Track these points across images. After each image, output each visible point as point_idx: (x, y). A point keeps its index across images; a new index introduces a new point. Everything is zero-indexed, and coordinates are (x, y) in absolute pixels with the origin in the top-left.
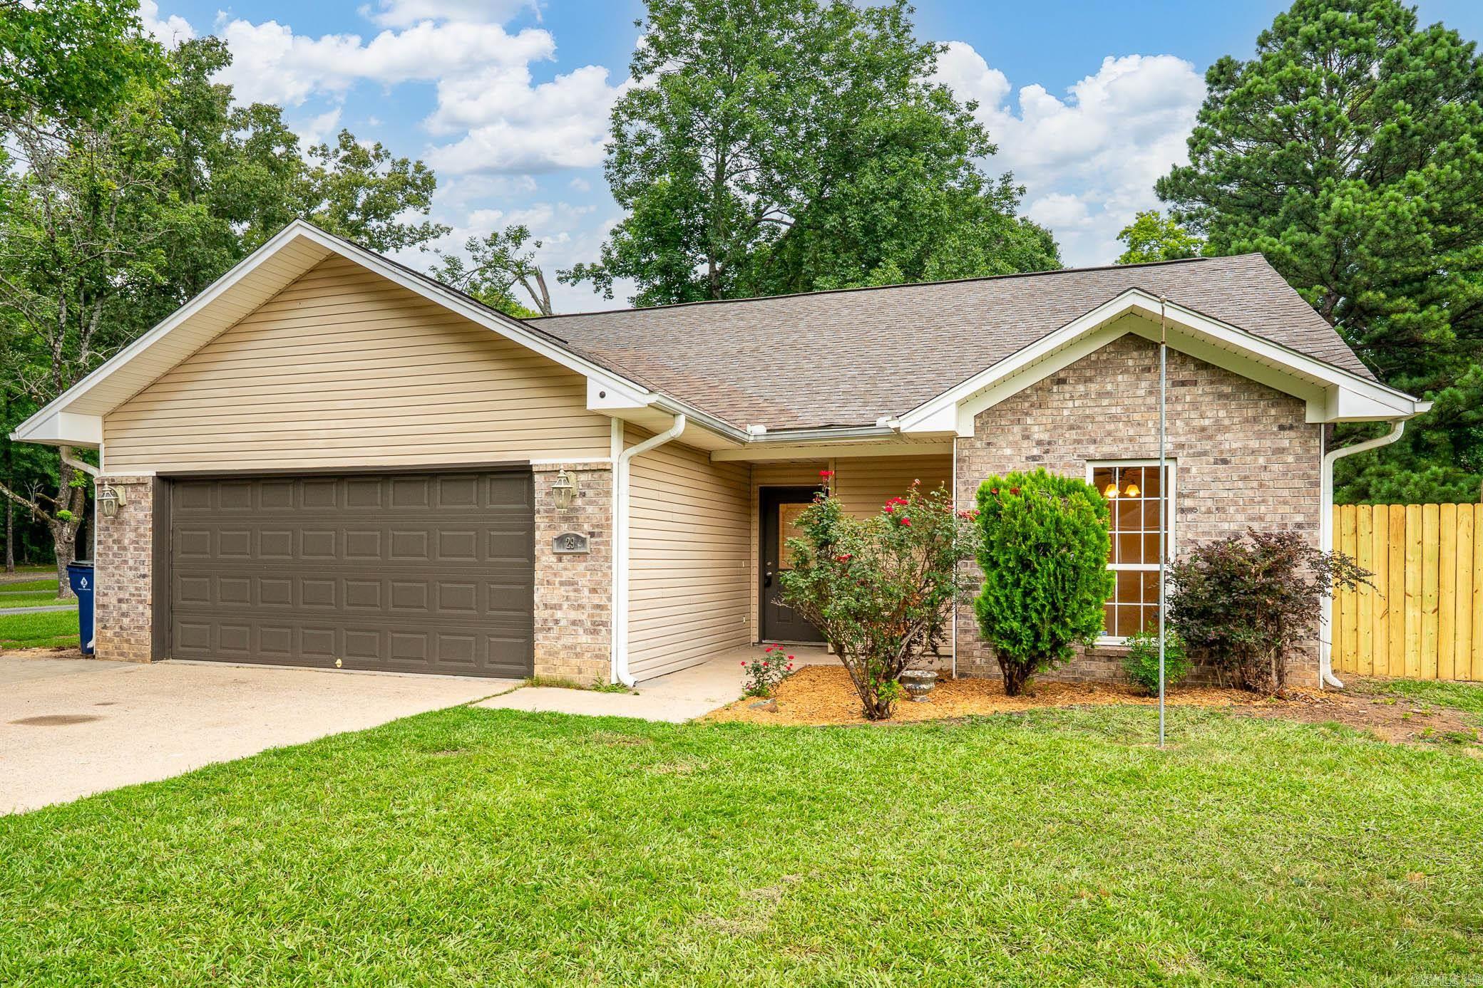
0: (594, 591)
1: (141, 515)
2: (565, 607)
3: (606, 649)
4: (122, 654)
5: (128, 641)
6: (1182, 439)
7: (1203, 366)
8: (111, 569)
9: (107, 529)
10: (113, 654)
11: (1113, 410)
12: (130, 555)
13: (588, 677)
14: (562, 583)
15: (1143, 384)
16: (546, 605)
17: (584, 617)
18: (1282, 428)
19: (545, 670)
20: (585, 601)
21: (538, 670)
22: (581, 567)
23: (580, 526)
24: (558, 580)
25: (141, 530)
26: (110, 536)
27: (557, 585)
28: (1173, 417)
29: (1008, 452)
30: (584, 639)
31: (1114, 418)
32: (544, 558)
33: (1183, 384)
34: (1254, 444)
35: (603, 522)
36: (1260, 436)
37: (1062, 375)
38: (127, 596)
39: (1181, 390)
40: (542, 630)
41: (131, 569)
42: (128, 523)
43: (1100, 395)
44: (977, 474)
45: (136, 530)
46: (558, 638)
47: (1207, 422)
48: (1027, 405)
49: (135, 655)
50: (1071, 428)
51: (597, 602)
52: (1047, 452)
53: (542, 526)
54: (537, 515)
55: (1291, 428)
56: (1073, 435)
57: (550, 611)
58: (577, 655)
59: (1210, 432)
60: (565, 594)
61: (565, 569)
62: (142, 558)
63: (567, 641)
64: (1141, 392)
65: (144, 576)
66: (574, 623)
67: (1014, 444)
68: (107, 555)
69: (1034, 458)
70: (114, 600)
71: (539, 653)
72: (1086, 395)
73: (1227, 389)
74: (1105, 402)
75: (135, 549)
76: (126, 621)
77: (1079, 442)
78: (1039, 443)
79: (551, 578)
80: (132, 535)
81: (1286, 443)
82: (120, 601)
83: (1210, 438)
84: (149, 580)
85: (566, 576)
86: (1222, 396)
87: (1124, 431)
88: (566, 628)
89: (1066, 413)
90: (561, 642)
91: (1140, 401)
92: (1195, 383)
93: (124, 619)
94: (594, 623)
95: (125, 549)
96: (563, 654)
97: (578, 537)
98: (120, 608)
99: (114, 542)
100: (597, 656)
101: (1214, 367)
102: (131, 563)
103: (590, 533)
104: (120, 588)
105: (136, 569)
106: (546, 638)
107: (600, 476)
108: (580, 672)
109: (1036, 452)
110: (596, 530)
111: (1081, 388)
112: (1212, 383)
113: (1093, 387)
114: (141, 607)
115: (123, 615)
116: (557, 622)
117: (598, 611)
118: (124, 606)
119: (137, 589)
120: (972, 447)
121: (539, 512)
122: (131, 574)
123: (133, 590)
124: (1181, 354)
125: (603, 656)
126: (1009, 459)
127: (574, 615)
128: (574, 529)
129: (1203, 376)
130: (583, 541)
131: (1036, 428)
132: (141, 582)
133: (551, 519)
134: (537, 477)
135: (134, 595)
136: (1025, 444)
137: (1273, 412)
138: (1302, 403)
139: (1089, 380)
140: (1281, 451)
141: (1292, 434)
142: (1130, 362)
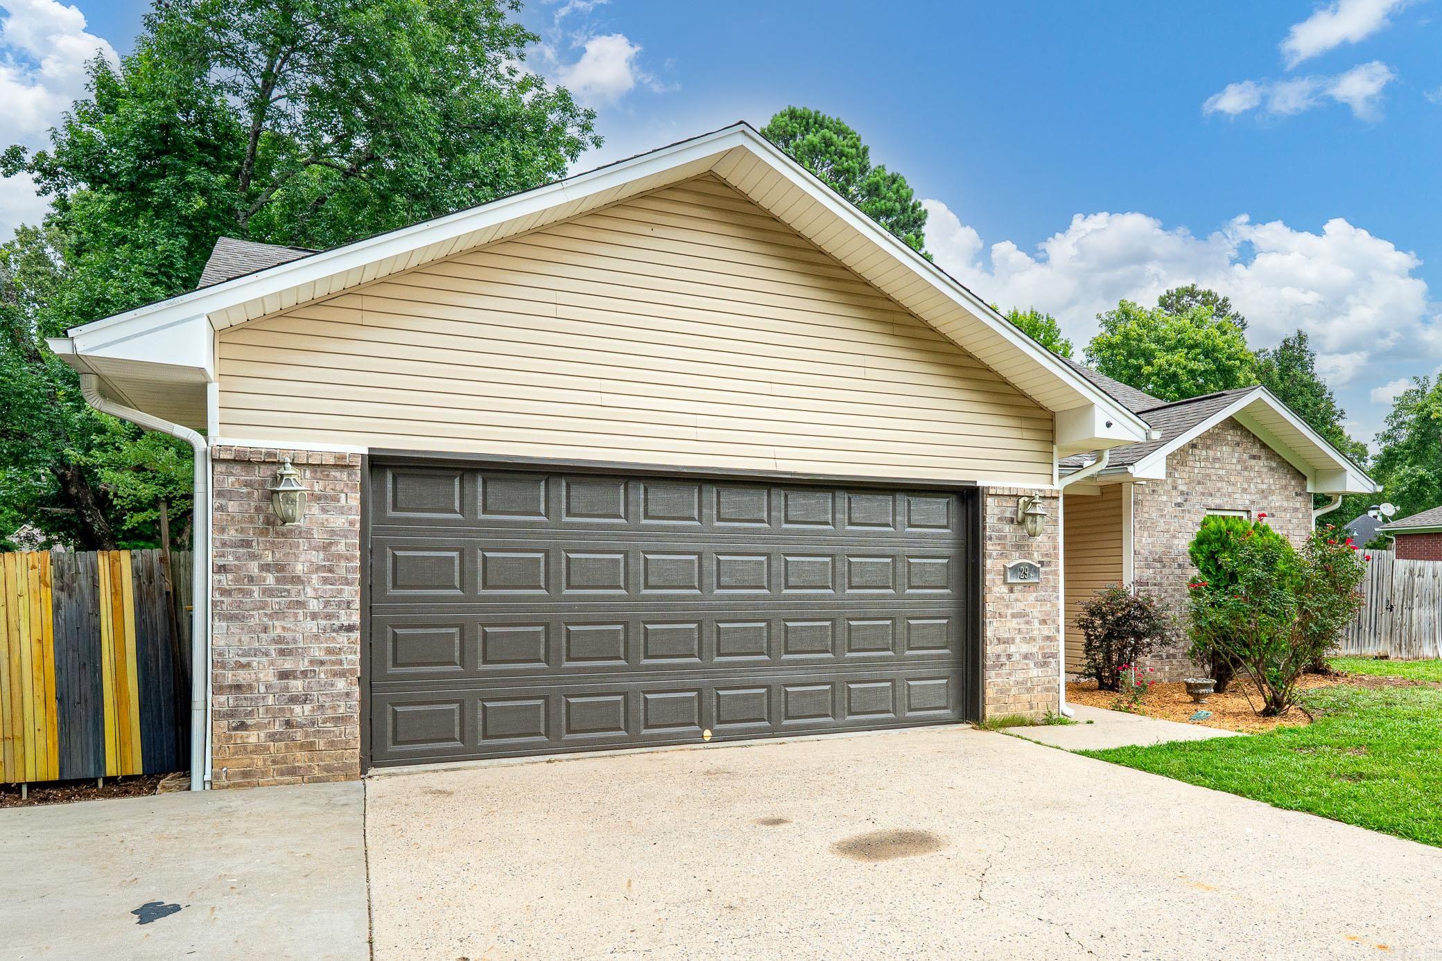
0: (1044, 622)
1: (338, 522)
2: (1018, 640)
3: (1055, 680)
4: (293, 771)
5: (309, 747)
6: (1254, 497)
7: (1264, 446)
8: (256, 618)
9: (247, 544)
10: (264, 774)
11: (1221, 472)
12: (313, 592)
13: (1039, 713)
14: (1013, 616)
15: (1236, 455)
16: (999, 639)
17: (1035, 650)
18: (1297, 494)
19: (997, 710)
20: (1036, 632)
21: (990, 712)
22: (1032, 597)
23: (1030, 555)
24: (1010, 611)
25: (341, 548)
26: (254, 557)
27: (1009, 617)
28: (1249, 480)
29: (1165, 498)
30: (1035, 672)
31: (1221, 479)
32: (995, 589)
33: (1254, 457)
34: (1285, 504)
35: (1052, 551)
36: (1287, 499)
37: (1195, 442)
38: (304, 665)
39: (1253, 462)
40: (994, 667)
41: (314, 616)
42: (307, 535)
43: (1216, 460)
44: (1146, 515)
45: (326, 547)
46: (1010, 674)
47: (1265, 486)
48: (1175, 462)
49: (328, 769)
50: (1199, 483)
51: (1046, 633)
52: (1186, 501)
53: (994, 553)
54: (989, 542)
55: (1300, 495)
56: (1199, 488)
57: (1002, 647)
58: (1029, 690)
59: (1265, 494)
60: (1018, 627)
61: (1017, 600)
62: (346, 596)
63: (1020, 676)
64: (1234, 461)
65: (350, 629)
66: (1026, 657)
67: (1167, 492)
68: (250, 593)
69: (1179, 505)
70: (268, 676)
71: (990, 693)
72: (1207, 459)
73: (1274, 465)
74: (1217, 466)
75: (325, 581)
76: (300, 712)
77: (1203, 494)
78: (1182, 493)
79: (1003, 611)
80: (317, 557)
81: (1298, 505)
82: (284, 675)
83: (1266, 498)
84: (356, 635)
85: (1018, 607)
86: (1271, 469)
87: (1227, 489)
88: (1018, 662)
89: (1196, 471)
90: (1012, 679)
91: (1234, 467)
92: (1259, 458)
93: (297, 709)
94: (1044, 656)
95: (296, 580)
96: (1014, 691)
97: (1030, 565)
98: (287, 688)
99: (265, 568)
100: (1047, 690)
101: (1268, 447)
102: (314, 605)
103: (1039, 562)
104: (282, 652)
105: (328, 616)
106: (998, 675)
107: (1050, 504)
108: (1031, 708)
109: (1179, 500)
110: (1045, 559)
111: (1204, 453)
112: (1267, 459)
113: (1211, 453)
114: (341, 684)
115: (293, 700)
116: (1009, 656)
117: (1048, 643)
118: (297, 685)
119: (329, 651)
120: (1144, 493)
121: (990, 539)
122: (311, 626)
123: (319, 654)
124: (1254, 436)
125: (1052, 688)
126: (1165, 503)
127: (1025, 648)
128: (1025, 558)
129: (1263, 454)
130: (1036, 571)
131: (1180, 481)
132: (342, 638)
133: (1004, 546)
134: (989, 501)
135: (322, 663)
136: (1174, 493)
137: (1293, 483)
138: (1305, 478)
139: (1208, 448)
140: (1296, 510)
141: (1300, 499)
142: (1229, 438)
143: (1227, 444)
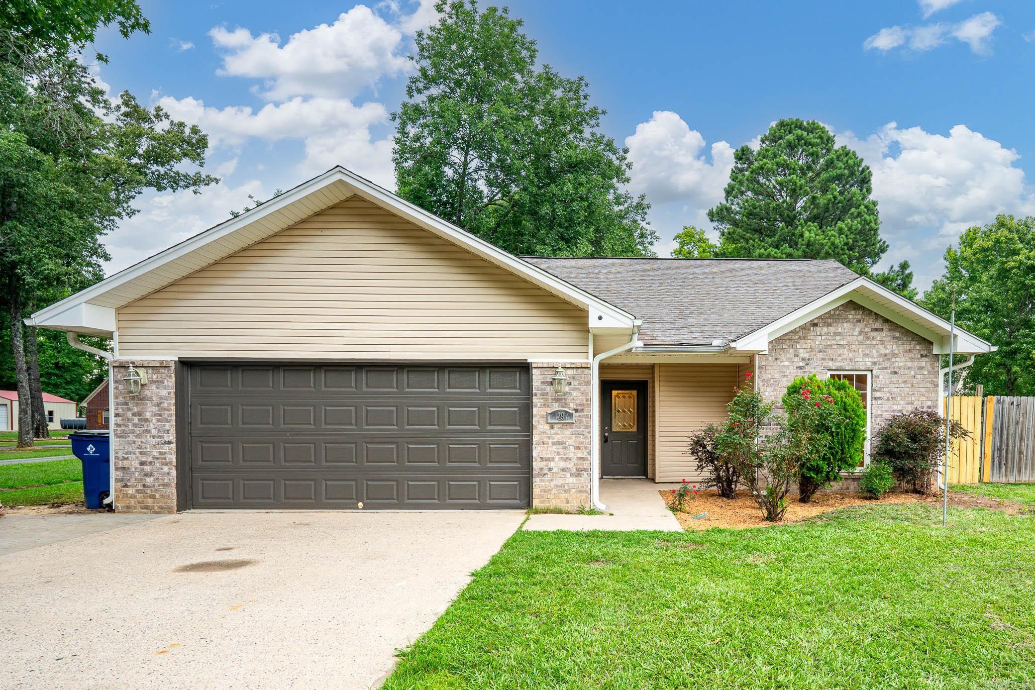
0: (578, 448)
1: (164, 393)
2: (557, 459)
3: (587, 486)
4: (146, 508)
5: (152, 496)
6: (876, 360)
7: (886, 321)
8: (131, 437)
9: (126, 404)
10: (134, 508)
11: (842, 342)
12: (153, 426)
13: (574, 505)
14: (554, 444)
15: (857, 329)
16: (542, 458)
17: (570, 466)
18: (922, 356)
19: (541, 502)
20: (571, 455)
21: (536, 503)
22: (568, 432)
23: (567, 405)
24: (550, 441)
25: (165, 405)
26: (129, 409)
27: (550, 444)
28: (871, 348)
29: (787, 363)
30: (571, 480)
31: (842, 347)
32: (540, 427)
33: (876, 330)
34: (909, 364)
35: (584, 402)
36: (912, 360)
37: (816, 321)
38: (150, 459)
39: (876, 334)
40: (538, 475)
41: (154, 437)
42: (150, 399)
43: (836, 334)
44: (769, 376)
45: (159, 405)
46: (552, 480)
47: (887, 351)
48: (796, 337)
49: (160, 507)
50: (820, 351)
51: (580, 455)
52: (807, 364)
53: (539, 404)
54: (534, 397)
55: (926, 356)
56: (821, 355)
57: (544, 463)
58: (566, 491)
59: (889, 357)
60: (557, 451)
61: (556, 434)
62: (167, 428)
63: (559, 482)
64: (856, 333)
65: (169, 443)
66: (563, 470)
67: (789, 359)
68: (127, 426)
69: (801, 368)
70: (136, 463)
71: (536, 491)
72: (828, 333)
73: (897, 334)
74: (838, 338)
75: (158, 420)
76: (149, 480)
77: (824, 359)
78: (803, 359)
79: (546, 440)
80: (155, 409)
81: (924, 364)
82: (142, 463)
83: (889, 360)
84: (174, 446)
85: (557, 438)
86: (895, 338)
87: (847, 354)
88: (557, 473)
89: (817, 343)
90: (553, 483)
91: (855, 338)
92: (882, 330)
93: (148, 479)
94: (578, 470)
95: (146, 420)
96: (554, 491)
97: (566, 412)
98: (143, 470)
99: (134, 414)
100: (580, 492)
101: (891, 322)
102: (154, 432)
103: (574, 410)
104: (141, 453)
105: (160, 437)
106: (541, 480)
107: (582, 372)
108: (568, 502)
109: (801, 364)
110: (579, 408)
111: (825, 329)
112: (890, 330)
113: (832, 329)
114: (166, 469)
115: (146, 475)
116: (550, 469)
117: (581, 462)
118: (147, 468)
119: (161, 453)
120: (767, 360)
121: (536, 395)
122: (154, 441)
123: (156, 454)
124: (876, 314)
125: (585, 491)
126: (787, 367)
127: (563, 464)
128: (563, 407)
129: (886, 326)
130: (570, 415)
131: (801, 351)
132: (166, 448)
133: (546, 400)
134: (534, 371)
135: (158, 459)
136: (796, 359)
137: (918, 347)
138: (932, 343)
139: (829, 325)
140: (921, 368)
141: (926, 359)
142: (851, 317)
143: (848, 321)
